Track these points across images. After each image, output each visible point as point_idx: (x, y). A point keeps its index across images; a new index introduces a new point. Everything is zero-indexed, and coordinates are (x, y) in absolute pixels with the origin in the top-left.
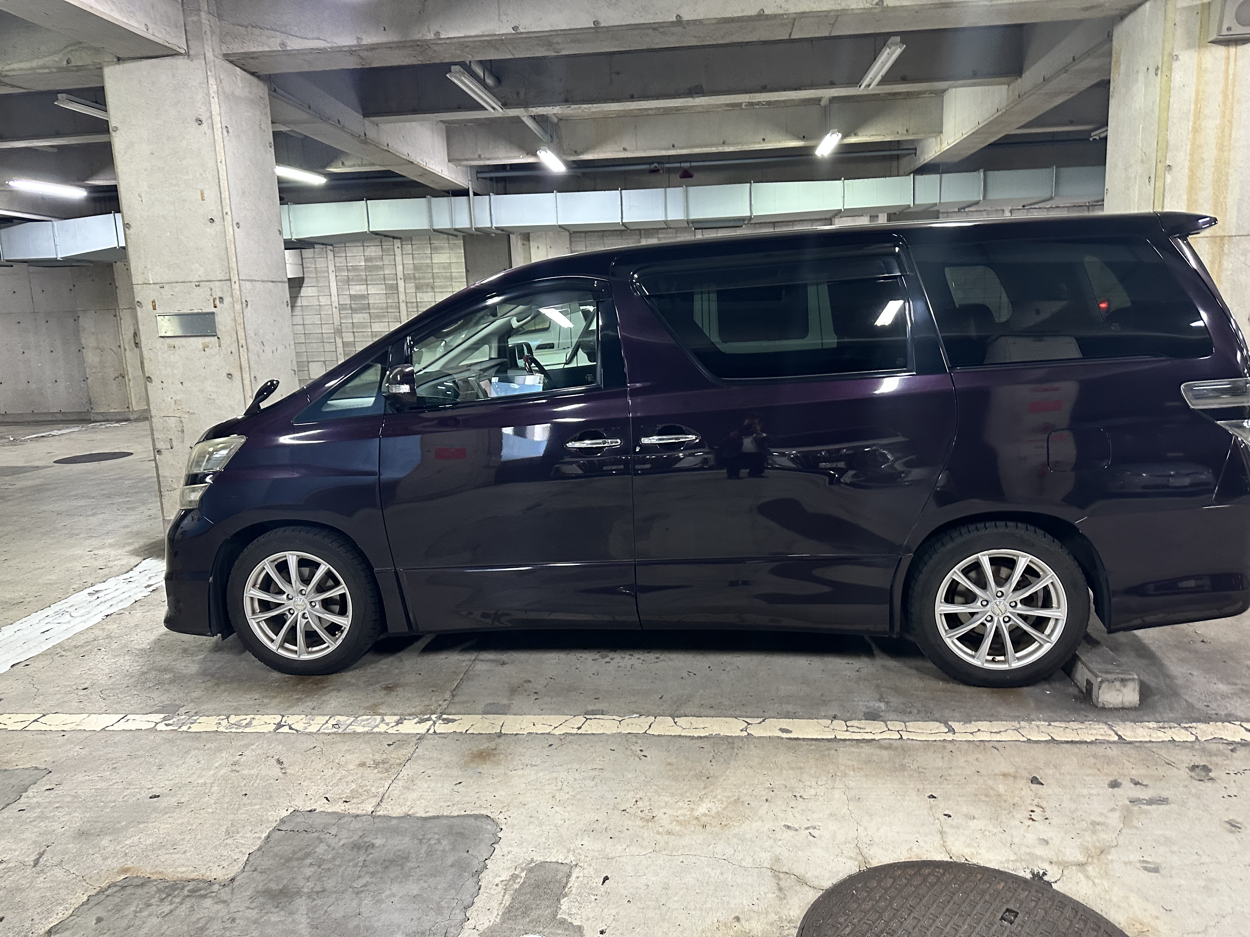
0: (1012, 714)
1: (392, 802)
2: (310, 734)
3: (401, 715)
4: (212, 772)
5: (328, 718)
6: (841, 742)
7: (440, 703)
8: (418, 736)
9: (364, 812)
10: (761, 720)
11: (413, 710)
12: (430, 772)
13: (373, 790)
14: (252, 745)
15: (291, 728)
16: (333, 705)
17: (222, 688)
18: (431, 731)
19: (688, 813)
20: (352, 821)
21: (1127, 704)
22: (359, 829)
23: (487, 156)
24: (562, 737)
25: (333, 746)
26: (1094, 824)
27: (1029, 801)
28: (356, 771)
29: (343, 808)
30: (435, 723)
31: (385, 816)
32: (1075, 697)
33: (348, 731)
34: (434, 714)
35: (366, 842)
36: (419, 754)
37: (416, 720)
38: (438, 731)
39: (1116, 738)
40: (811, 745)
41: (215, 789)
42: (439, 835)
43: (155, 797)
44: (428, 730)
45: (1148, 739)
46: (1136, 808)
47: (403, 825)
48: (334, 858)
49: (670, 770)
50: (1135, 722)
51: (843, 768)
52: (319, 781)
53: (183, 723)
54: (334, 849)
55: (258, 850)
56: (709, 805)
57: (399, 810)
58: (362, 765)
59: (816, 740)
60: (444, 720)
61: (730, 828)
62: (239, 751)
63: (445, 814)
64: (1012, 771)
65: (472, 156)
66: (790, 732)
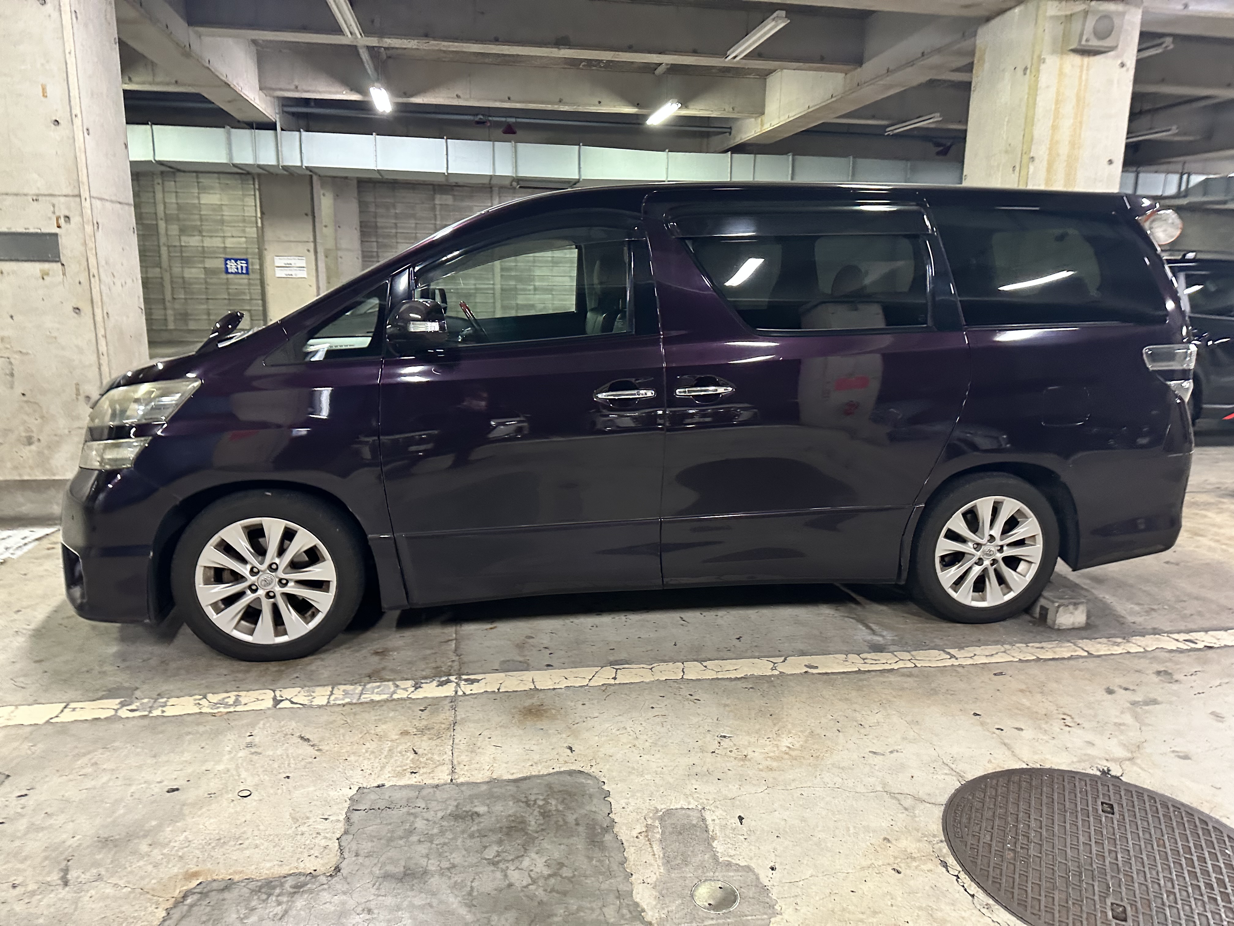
0: (992, 639)
1: (466, 768)
2: (320, 707)
3: (413, 679)
4: (227, 757)
5: (330, 688)
6: (868, 674)
7: (450, 664)
8: (448, 700)
9: (442, 782)
10: (783, 658)
11: (424, 673)
12: (486, 733)
13: (436, 757)
14: (258, 723)
15: (292, 703)
16: (325, 676)
17: (173, 665)
18: (460, 693)
19: (775, 749)
20: (434, 792)
21: (1077, 625)
22: (450, 798)
23: (305, 88)
24: (604, 688)
25: (358, 717)
26: (1118, 725)
27: (1055, 712)
28: (403, 740)
29: (415, 780)
30: (458, 685)
31: (468, 784)
32: (1030, 622)
33: (362, 700)
34: (450, 675)
35: (467, 812)
36: (463, 716)
37: (435, 683)
38: (468, 692)
39: (1086, 654)
40: (842, 678)
41: (244, 774)
42: (542, 794)
43: (173, 790)
44: (456, 692)
45: (1109, 653)
46: (1138, 710)
47: (495, 790)
48: (442, 832)
49: (731, 711)
50: (1091, 639)
51: (884, 696)
52: (367, 755)
53: (151, 707)
54: (435, 822)
55: (346, 832)
56: (790, 740)
57: (481, 776)
58: (405, 733)
59: (844, 673)
60: (466, 680)
61: (822, 759)
62: (246, 732)
63: (534, 774)
64: (1023, 687)
65: (288, 87)
66: (817, 667)
